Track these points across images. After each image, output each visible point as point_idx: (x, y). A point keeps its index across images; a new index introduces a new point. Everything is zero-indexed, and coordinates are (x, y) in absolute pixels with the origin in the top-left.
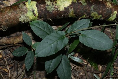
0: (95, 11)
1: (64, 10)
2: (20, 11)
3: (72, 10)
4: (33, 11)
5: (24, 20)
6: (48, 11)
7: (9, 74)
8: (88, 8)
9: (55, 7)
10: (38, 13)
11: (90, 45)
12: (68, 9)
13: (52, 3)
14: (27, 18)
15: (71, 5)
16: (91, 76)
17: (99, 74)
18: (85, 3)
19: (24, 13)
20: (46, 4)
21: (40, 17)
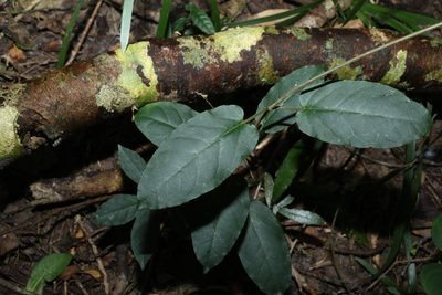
0: (338, 56)
1: (240, 59)
2: (97, 74)
3: (267, 57)
4: (140, 70)
5: (113, 102)
6: (190, 66)
7: (106, 284)
8: (315, 47)
9: (209, 54)
10: (156, 73)
11: (341, 138)
12: (254, 53)
13: (199, 42)
14: (123, 95)
15: (260, 43)
16: (351, 265)
17: (373, 255)
18: (305, 34)
19: (109, 78)
20: (180, 47)
21: (164, 87)
